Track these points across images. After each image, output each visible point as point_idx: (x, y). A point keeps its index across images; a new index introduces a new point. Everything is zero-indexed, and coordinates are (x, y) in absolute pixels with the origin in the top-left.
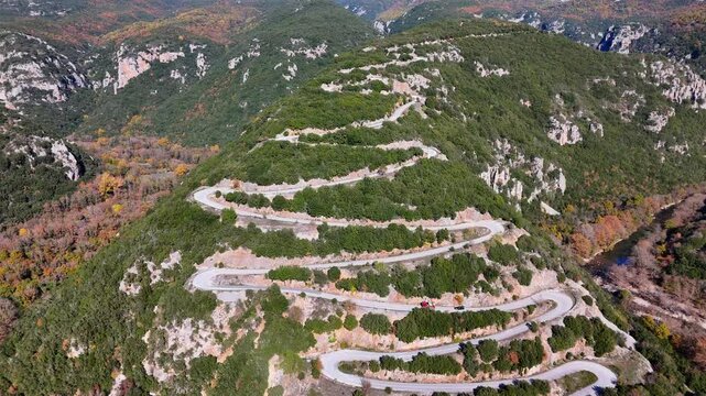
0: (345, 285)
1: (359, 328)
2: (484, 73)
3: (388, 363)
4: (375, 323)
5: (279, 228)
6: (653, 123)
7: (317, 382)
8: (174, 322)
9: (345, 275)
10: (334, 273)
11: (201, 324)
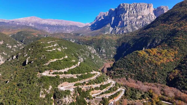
0: (87, 84)
1: (95, 90)
2: (63, 48)
3: (103, 93)
4: (96, 88)
5: (70, 77)
6: (92, 57)
7: (95, 99)
8: (63, 97)
9: (87, 83)
10: (84, 83)
11: (70, 96)
